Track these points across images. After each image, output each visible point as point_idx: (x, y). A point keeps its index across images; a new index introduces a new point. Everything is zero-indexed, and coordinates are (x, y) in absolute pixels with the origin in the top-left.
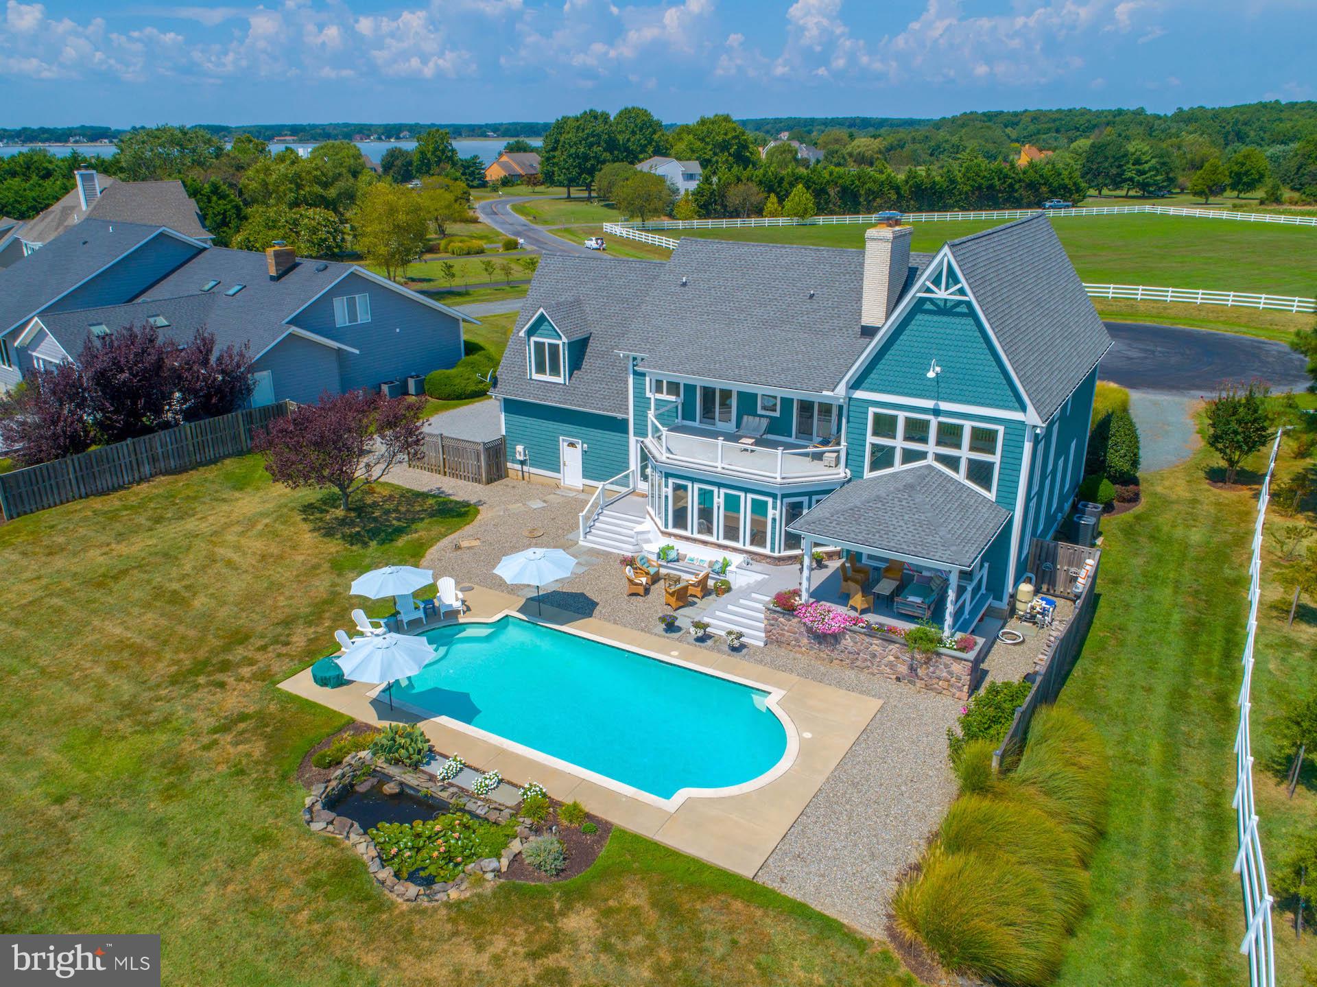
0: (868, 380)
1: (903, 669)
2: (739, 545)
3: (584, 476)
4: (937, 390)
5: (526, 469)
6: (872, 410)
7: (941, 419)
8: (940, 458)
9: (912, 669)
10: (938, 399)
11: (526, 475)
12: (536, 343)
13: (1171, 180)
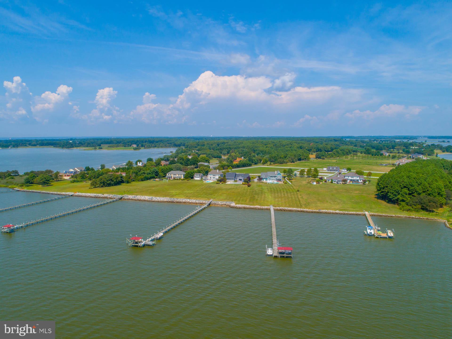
13: (258, 162)
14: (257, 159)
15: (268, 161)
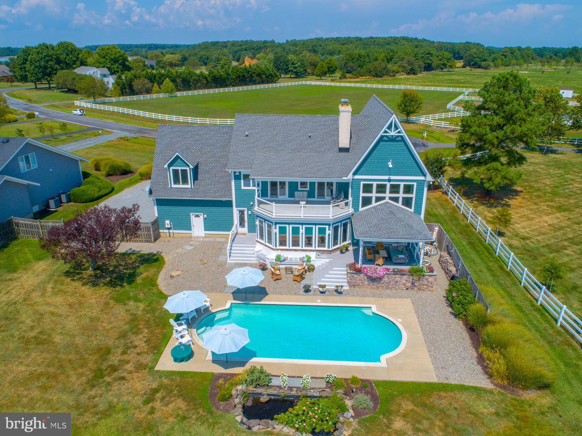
0: (361, 171)
1: (409, 284)
2: (313, 248)
3: (205, 230)
4: (390, 172)
5: (171, 231)
6: (362, 183)
7: (391, 183)
8: (391, 198)
9: (413, 283)
10: (390, 175)
11: (171, 234)
12: (173, 170)
13: (305, 70)
14: (301, 61)
15: (336, 68)
